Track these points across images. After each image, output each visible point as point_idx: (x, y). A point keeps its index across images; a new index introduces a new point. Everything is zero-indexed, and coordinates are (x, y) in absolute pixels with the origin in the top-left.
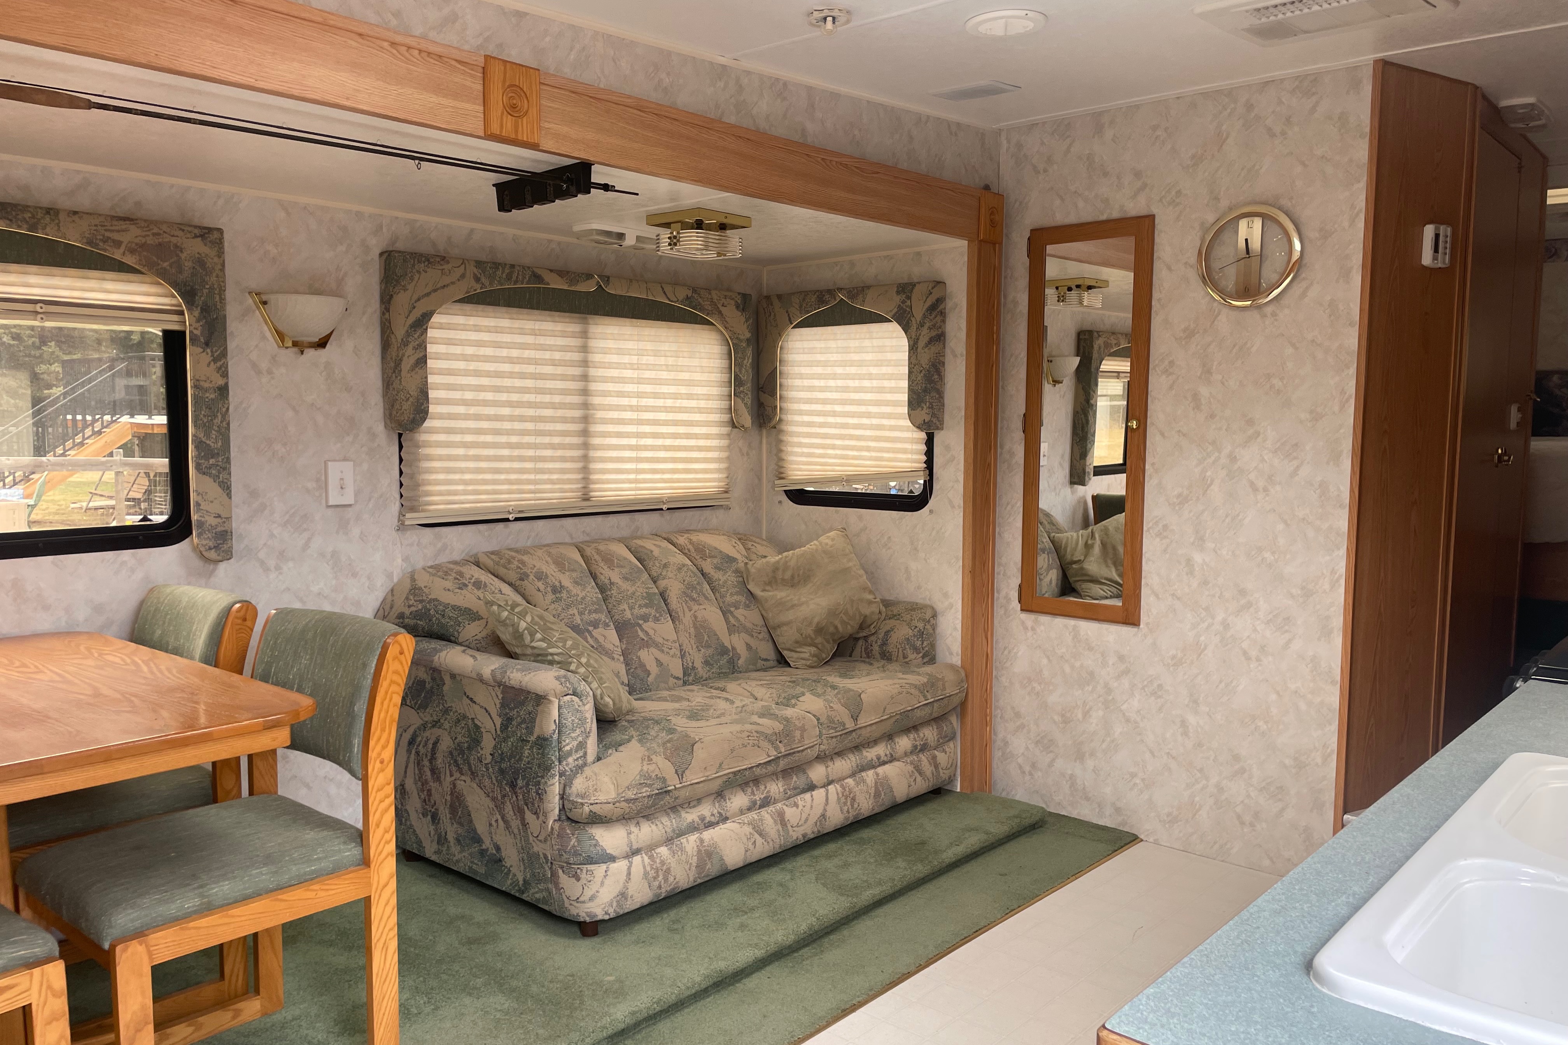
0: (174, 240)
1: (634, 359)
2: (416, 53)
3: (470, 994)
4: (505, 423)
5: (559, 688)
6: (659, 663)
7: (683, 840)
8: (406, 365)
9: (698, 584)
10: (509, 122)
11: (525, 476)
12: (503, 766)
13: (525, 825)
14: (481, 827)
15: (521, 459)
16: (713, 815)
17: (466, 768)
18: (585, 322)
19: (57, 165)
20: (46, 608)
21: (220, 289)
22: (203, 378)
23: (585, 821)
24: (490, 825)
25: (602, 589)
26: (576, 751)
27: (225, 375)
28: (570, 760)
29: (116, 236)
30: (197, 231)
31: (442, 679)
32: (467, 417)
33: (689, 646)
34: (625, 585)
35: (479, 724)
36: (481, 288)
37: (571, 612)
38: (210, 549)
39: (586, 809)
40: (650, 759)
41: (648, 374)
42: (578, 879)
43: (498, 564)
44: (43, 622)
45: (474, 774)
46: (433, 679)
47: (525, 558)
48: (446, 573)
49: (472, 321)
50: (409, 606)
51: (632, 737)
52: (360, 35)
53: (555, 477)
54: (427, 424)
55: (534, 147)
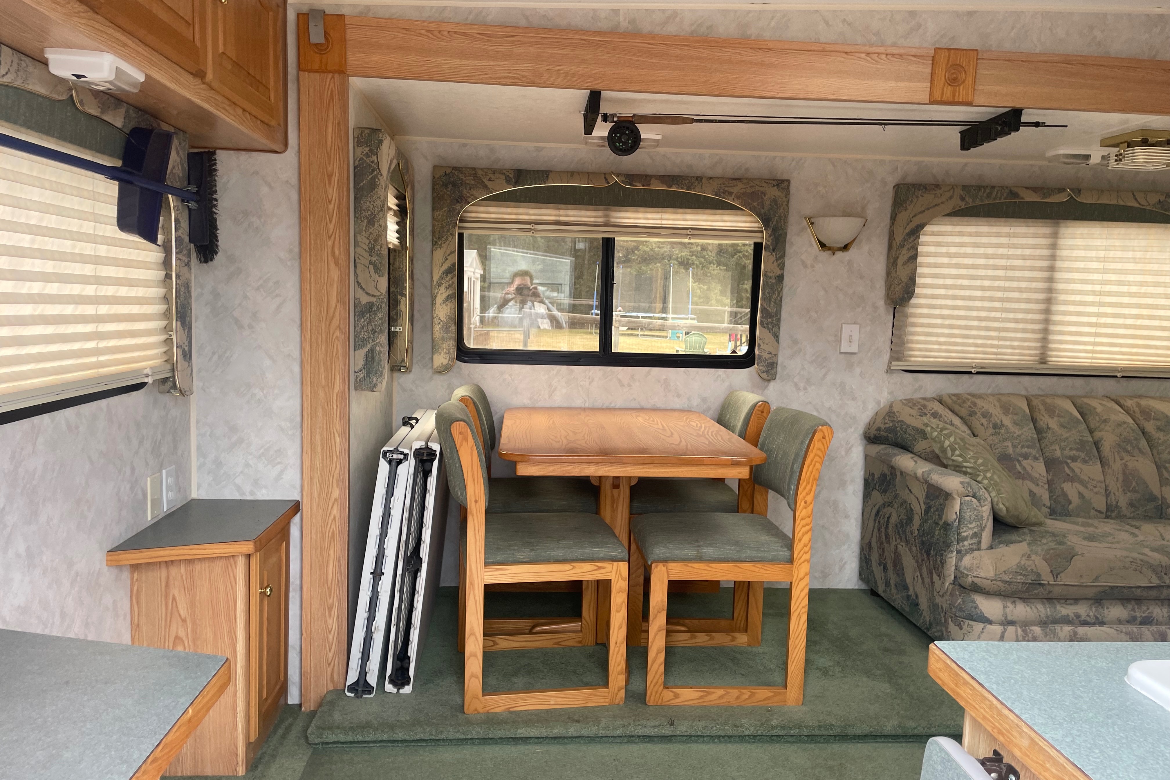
0: (761, 189)
1: (1102, 254)
2: (884, 56)
3: (869, 677)
4: (977, 302)
5: (961, 489)
6: (1081, 496)
7: (1058, 627)
8: (901, 261)
9: (1136, 439)
10: (948, 91)
11: (989, 342)
12: (924, 539)
13: (932, 583)
14: (909, 580)
15: (988, 329)
16: (1088, 616)
17: (904, 537)
18: (1057, 225)
19: (707, 152)
20: (679, 396)
21: (785, 217)
22: (769, 270)
23: (969, 588)
24: (914, 579)
25: (1039, 431)
26: (972, 538)
27: (782, 267)
28: (966, 543)
29: (731, 190)
30: (775, 183)
31: (896, 475)
32: (945, 297)
33: (1116, 488)
34: (1059, 431)
35: (913, 508)
36: (965, 205)
37: (1005, 444)
38: (764, 372)
39: (970, 579)
40: (1029, 556)
41: (1113, 266)
42: (961, 628)
43: (955, 402)
44: (677, 403)
45: (907, 542)
46: (891, 474)
47: (978, 401)
48: (914, 405)
49: (958, 229)
50: (885, 424)
51: (1025, 540)
52: (846, 53)
53: (1016, 344)
54: (913, 301)
55: (969, 104)
